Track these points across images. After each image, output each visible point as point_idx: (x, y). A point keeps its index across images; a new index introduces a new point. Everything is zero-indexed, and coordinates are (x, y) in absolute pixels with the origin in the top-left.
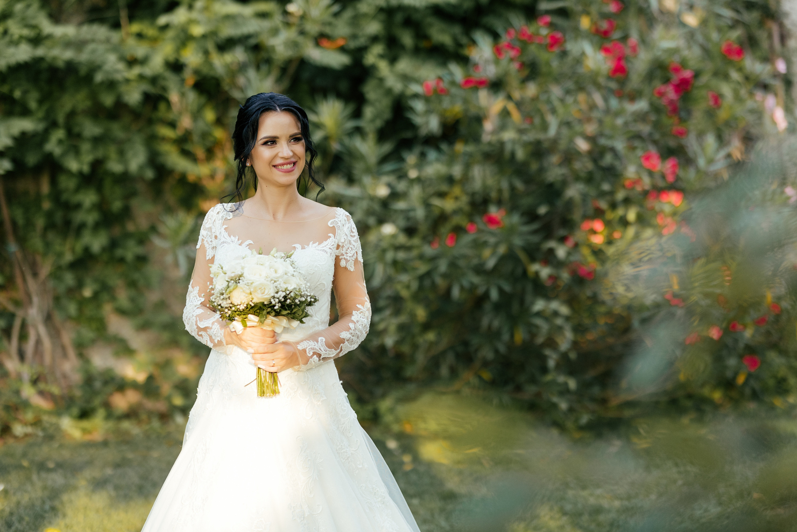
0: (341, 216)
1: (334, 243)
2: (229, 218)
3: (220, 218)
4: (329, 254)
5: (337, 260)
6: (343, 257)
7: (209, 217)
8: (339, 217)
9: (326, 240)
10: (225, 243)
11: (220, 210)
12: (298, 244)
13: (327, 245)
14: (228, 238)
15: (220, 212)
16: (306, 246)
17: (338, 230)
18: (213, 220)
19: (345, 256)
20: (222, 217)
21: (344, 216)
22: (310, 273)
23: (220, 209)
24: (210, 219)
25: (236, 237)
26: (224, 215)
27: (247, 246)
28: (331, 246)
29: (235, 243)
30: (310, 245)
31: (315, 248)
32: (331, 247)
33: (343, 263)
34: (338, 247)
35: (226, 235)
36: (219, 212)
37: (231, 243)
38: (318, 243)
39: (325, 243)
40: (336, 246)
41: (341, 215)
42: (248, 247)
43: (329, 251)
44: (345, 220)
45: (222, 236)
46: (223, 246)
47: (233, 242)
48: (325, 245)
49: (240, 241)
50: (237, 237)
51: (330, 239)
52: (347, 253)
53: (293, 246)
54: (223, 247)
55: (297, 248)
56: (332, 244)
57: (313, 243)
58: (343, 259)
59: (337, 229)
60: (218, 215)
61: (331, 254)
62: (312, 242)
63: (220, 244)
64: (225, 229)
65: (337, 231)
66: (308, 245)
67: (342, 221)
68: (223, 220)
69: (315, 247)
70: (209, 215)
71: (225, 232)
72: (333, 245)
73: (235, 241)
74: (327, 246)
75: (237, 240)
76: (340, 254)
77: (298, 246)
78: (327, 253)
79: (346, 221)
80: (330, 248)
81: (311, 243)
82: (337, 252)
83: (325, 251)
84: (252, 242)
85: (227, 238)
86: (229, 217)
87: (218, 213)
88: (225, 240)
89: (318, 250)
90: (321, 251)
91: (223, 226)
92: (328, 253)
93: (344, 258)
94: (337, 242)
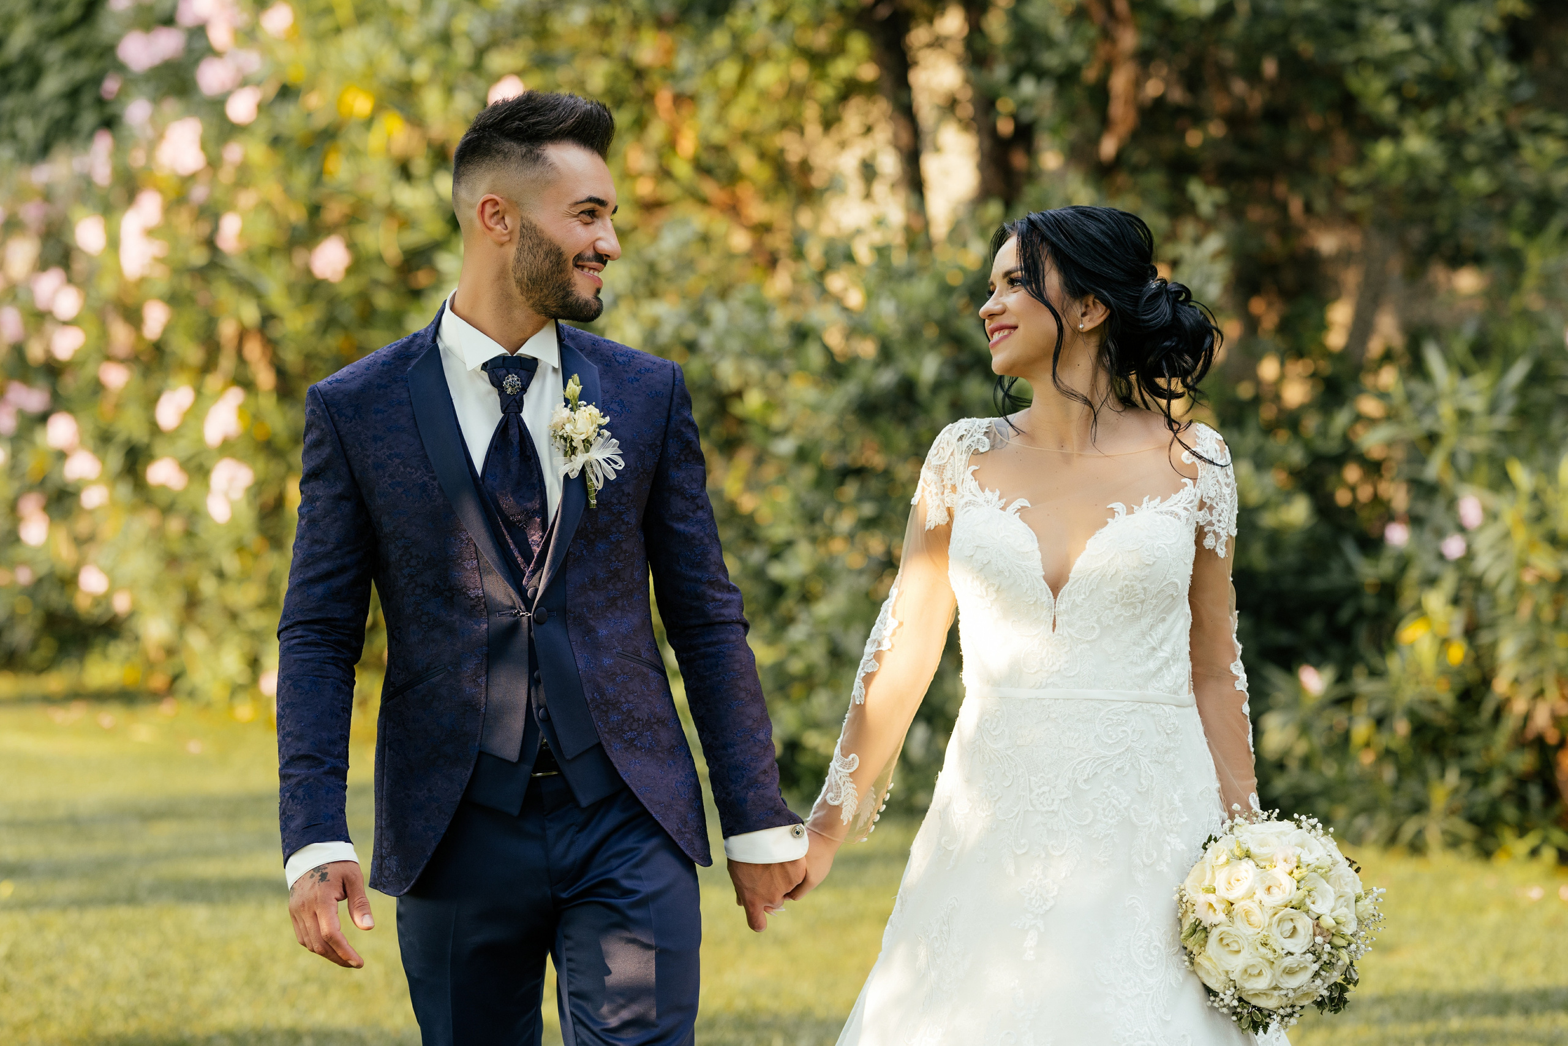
0: (1208, 441)
1: (1193, 498)
2: (982, 450)
3: (964, 448)
4: (1184, 520)
5: (1200, 534)
6: (1212, 528)
7: (941, 445)
8: (1203, 443)
9: (1177, 491)
10: (973, 504)
11: (965, 433)
12: (1120, 503)
13: (1180, 501)
14: (978, 492)
15: (965, 436)
16: (1136, 507)
17: (1202, 470)
18: (950, 453)
19: (1216, 528)
20: (968, 446)
21: (1214, 442)
22: (1147, 562)
23: (966, 430)
24: (943, 448)
25: (995, 492)
26: (972, 444)
27: (1016, 512)
28: (1188, 503)
29: (993, 505)
30: (1144, 505)
31: (1155, 510)
32: (1188, 507)
33: (1209, 542)
34: (1202, 505)
35: (974, 485)
36: (963, 436)
37: (985, 504)
38: (1159, 498)
39: (1175, 498)
40: (1197, 502)
41: (1208, 438)
42: (1018, 514)
43: (1184, 513)
44: (1216, 451)
45: (968, 488)
46: (968, 511)
47: (988, 502)
48: (1176, 502)
49: (1004, 501)
50: (998, 493)
51: (1186, 488)
52: (1219, 521)
53: (1109, 507)
54: (968, 513)
55: (1118, 512)
56: (1189, 500)
57: (1150, 500)
58: (1211, 534)
59: (1199, 469)
60: (960, 442)
61: (1188, 519)
62: (1148, 496)
63: (963, 507)
64: (973, 473)
65: (1199, 472)
66: (1140, 505)
67: (1209, 452)
68: (970, 454)
69: (1155, 508)
70: (943, 440)
71: (974, 481)
72: (1191, 502)
73: (993, 500)
74: (1179, 504)
75: (996, 498)
76: (1205, 523)
77: (1119, 506)
78: (1179, 518)
79: (1219, 452)
80: (1185, 509)
81: (1146, 499)
82: (1202, 516)
83: (1177, 515)
84: (1026, 503)
85: (977, 494)
86: (983, 447)
87: (961, 438)
88: (974, 498)
89: (1161, 512)
90: (1167, 514)
91: (970, 468)
92: (1182, 518)
93: (1214, 532)
94: (1199, 496)
